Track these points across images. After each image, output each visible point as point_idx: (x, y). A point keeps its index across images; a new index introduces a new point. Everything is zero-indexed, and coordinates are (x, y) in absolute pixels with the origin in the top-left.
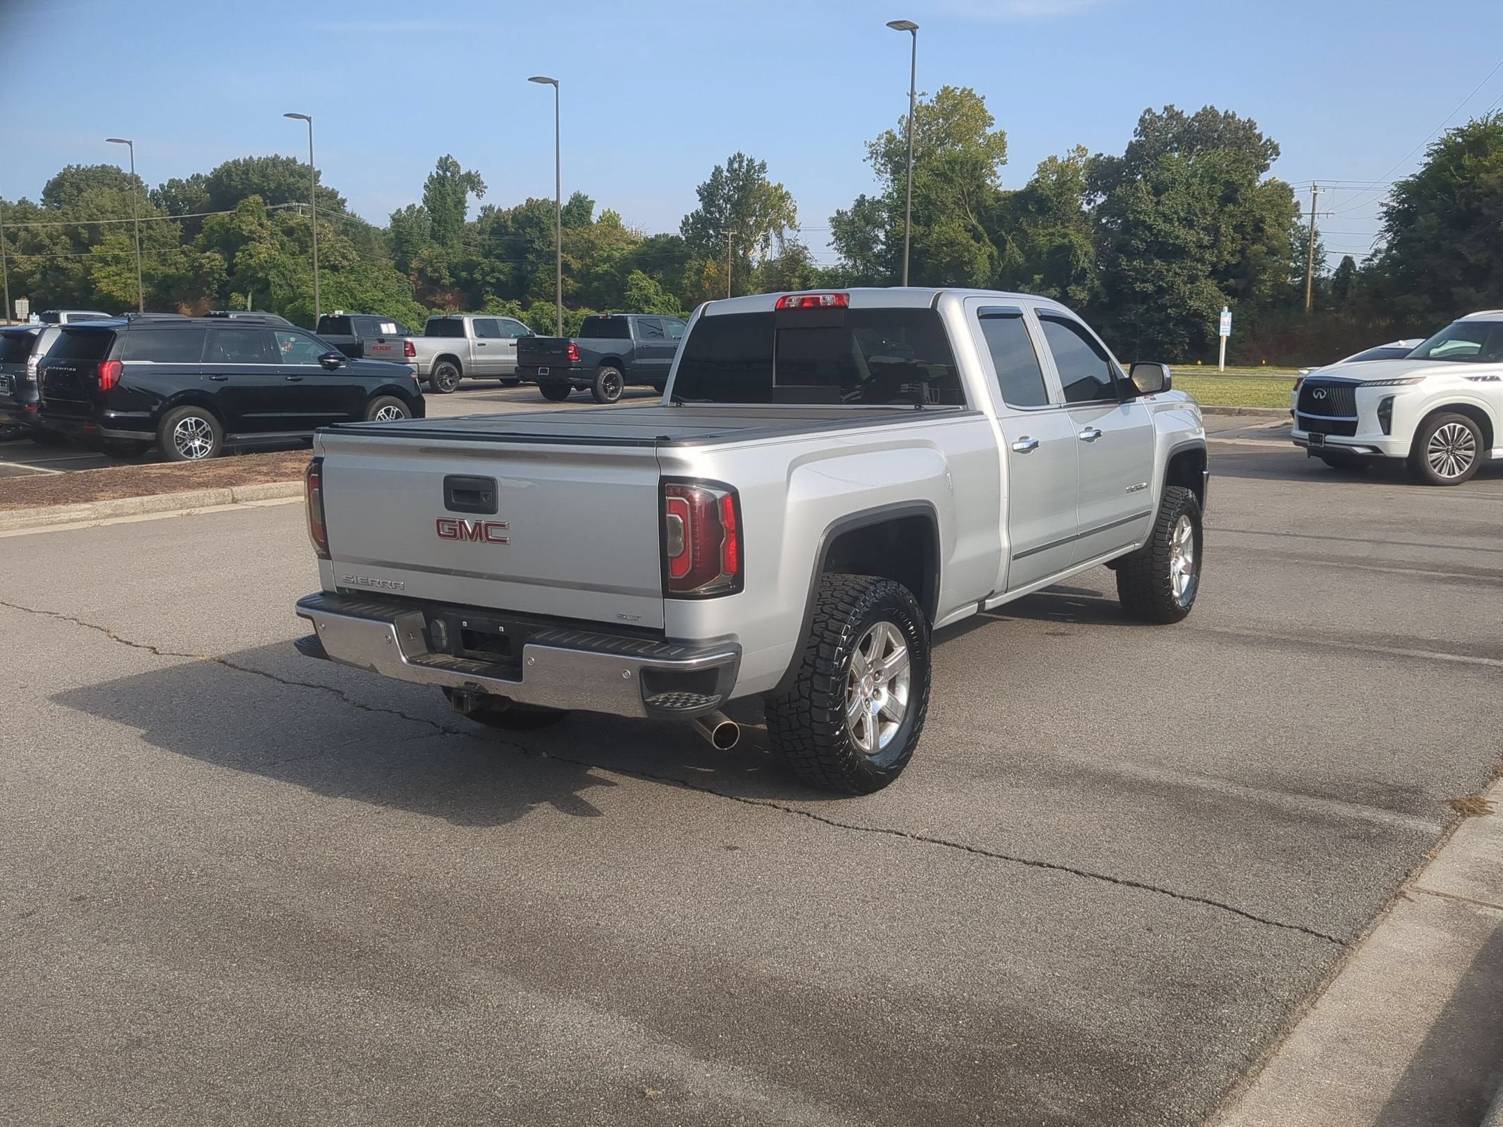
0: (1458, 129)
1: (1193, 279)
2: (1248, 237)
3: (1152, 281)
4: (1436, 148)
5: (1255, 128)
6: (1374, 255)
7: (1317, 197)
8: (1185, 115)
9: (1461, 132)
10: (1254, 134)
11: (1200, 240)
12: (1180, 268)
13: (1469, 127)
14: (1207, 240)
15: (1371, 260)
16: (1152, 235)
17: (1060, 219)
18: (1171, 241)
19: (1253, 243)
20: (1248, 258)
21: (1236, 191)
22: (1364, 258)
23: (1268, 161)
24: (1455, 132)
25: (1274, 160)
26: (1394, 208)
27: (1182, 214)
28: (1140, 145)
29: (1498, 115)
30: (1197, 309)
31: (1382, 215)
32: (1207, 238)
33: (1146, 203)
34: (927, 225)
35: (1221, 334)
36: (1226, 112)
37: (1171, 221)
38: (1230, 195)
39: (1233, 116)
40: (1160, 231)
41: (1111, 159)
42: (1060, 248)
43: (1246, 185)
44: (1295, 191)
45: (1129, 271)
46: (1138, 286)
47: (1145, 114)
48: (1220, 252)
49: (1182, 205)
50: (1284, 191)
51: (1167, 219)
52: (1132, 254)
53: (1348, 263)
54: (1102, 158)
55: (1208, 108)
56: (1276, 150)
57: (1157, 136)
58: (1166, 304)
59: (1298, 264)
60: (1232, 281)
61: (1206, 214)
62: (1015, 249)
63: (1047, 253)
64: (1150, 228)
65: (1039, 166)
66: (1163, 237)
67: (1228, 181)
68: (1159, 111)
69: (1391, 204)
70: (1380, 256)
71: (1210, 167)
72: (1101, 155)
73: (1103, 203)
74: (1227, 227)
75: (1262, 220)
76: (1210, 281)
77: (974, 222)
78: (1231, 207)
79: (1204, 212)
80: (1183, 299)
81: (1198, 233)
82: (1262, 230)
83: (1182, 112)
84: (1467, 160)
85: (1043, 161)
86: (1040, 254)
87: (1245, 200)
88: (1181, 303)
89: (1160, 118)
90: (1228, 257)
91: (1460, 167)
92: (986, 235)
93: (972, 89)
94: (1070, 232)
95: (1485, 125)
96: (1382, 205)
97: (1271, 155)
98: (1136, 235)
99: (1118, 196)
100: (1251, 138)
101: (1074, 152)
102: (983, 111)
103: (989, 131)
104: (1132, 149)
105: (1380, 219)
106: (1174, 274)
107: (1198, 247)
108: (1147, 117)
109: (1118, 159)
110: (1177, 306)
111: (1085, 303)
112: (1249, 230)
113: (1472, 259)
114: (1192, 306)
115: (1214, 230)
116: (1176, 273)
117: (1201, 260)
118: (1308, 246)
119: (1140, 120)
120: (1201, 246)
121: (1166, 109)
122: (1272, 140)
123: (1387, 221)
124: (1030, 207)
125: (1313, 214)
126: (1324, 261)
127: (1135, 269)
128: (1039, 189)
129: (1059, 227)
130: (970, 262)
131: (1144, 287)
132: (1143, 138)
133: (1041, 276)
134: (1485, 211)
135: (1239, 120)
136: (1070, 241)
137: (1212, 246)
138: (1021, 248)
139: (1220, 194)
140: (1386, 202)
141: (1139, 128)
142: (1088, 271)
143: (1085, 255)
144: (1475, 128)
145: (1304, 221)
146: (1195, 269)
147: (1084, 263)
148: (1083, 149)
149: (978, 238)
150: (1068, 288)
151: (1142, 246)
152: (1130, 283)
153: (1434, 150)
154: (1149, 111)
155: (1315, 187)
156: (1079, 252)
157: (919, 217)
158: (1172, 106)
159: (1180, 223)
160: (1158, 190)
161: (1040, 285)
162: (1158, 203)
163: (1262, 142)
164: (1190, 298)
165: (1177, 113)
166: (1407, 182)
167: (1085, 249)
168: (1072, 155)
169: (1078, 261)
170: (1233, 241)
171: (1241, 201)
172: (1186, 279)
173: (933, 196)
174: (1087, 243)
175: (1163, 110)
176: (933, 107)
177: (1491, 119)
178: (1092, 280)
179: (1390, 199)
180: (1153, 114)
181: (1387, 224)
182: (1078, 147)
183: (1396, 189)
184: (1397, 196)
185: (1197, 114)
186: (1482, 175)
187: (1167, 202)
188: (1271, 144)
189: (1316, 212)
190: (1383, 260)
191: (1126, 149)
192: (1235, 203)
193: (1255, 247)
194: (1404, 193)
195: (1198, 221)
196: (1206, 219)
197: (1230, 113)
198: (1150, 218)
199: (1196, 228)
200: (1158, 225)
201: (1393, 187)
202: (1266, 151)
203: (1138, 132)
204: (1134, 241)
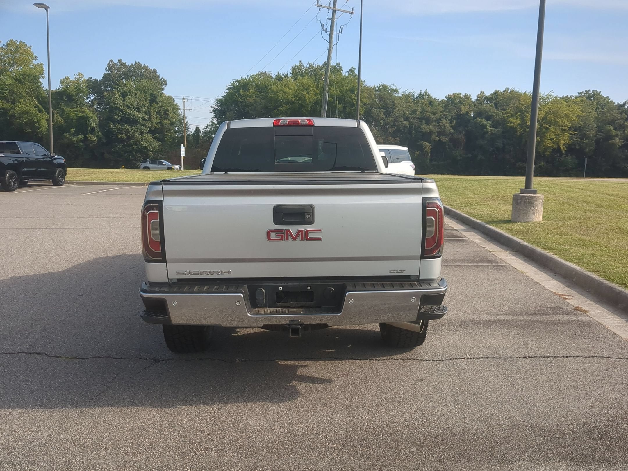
0: (237, 80)
1: (142, 134)
2: (162, 117)
3: (125, 134)
4: (230, 87)
5: (157, 73)
6: (207, 127)
7: (185, 102)
8: (127, 65)
9: (238, 81)
10: (157, 75)
11: (144, 117)
12: (136, 128)
13: (241, 80)
14: (146, 117)
15: (206, 129)
16: (123, 114)
17: (79, 104)
18: (132, 117)
19: (164, 120)
20: (163, 126)
21: (156, 98)
22: (204, 128)
23: (163, 87)
25: (165, 86)
26: (217, 109)
27: (135, 106)
28: (110, 75)
30: (145, 146)
31: (212, 111)
32: (146, 116)
33: (119, 100)
34: (13, 103)
35: (181, 155)
36: (144, 65)
37: (130, 109)
38: (154, 99)
39: (147, 67)
40: (126, 112)
41: (96, 80)
42: (81, 118)
43: (160, 95)
44: (175, 100)
45: (114, 129)
46: (119, 136)
47: (110, 62)
48: (152, 123)
49: (135, 102)
50: (170, 99)
51: (129, 108)
52: (115, 122)
53: (197, 130)
54: (92, 79)
55: (137, 62)
56: (165, 81)
57: (117, 72)
58: (132, 144)
59: (179, 129)
60: (157, 135)
62: (59, 117)
63: (76, 119)
64: (122, 111)
65: (61, 80)
66: (128, 115)
67: (152, 93)
68: (116, 62)
69: (215, 107)
70: (210, 127)
71: (144, 87)
73: (93, 99)
74: (154, 112)
75: (167, 110)
76: (149, 134)
77: (37, 103)
78: (154, 104)
79: (144, 105)
80: (138, 141)
81: (143, 114)
82: (167, 114)
83: (126, 63)
84: (242, 92)
85: (63, 78)
86: (72, 119)
87: (160, 102)
88: (138, 143)
89: (116, 64)
90: (155, 125)
91: (239, 95)
92: (43, 110)
93: (25, 42)
94: (86, 111)
95: (247, 79)
96: (212, 107)
97: (164, 84)
98: (116, 114)
99: (106, 96)
100: (156, 77)
101: (77, 75)
102: (31, 53)
103: (35, 62)
104: (105, 76)
105: (211, 113)
106: (134, 131)
107: (143, 120)
108: (111, 63)
109: (100, 80)
110: (135, 144)
111: (96, 142)
112: (162, 114)
114: (143, 145)
115: (149, 113)
116: (135, 131)
117: (144, 125)
118: (182, 121)
119: (108, 64)
121: (119, 61)
122: (164, 78)
123: (214, 113)
124: (64, 98)
125: (184, 109)
126: (189, 128)
127: (117, 128)
128: (68, 90)
129: (79, 108)
130: (38, 122)
131: (122, 136)
132: (110, 72)
133: (74, 129)
134: (251, 112)
135: (150, 69)
136: (87, 115)
138: (62, 116)
139: (149, 98)
140: (213, 106)
141: (108, 68)
142: (96, 128)
143: (94, 121)
144: (243, 80)
145: (181, 112)
146: (142, 129)
147: (94, 125)
148: (82, 75)
149: (40, 111)
150: (87, 135)
151: (119, 119)
152: (115, 134)
153: (230, 88)
154: (111, 61)
155: (184, 98)
156: (91, 119)
157: (9, 99)
158: (121, 60)
159: (135, 109)
160: (124, 95)
161: (74, 134)
162: (124, 101)
163: (160, 79)
164: (142, 141)
165: (124, 63)
166: (220, 99)
167: (94, 119)
168: (77, 77)
169: (91, 124)
170: (157, 118)
171: (158, 102)
172: (139, 133)
173: (15, 90)
174: (94, 116)
176: (5, 49)
178: (98, 132)
179: (215, 105)
180: (113, 62)
181: (214, 115)
182: (79, 74)
183: (216, 101)
184: (217, 104)
185: (132, 64)
186: (248, 98)
187: (128, 100)
188: (164, 80)
189: (185, 108)
190: (211, 129)
191: (102, 77)
192: (156, 102)
193: (165, 121)
194: (219, 103)
195: (142, 109)
196: (145, 108)
197: (146, 65)
198: (122, 107)
199: (141, 112)
200: (125, 110)
201: (215, 100)
202: (162, 82)
203: (107, 69)
204: (115, 116)
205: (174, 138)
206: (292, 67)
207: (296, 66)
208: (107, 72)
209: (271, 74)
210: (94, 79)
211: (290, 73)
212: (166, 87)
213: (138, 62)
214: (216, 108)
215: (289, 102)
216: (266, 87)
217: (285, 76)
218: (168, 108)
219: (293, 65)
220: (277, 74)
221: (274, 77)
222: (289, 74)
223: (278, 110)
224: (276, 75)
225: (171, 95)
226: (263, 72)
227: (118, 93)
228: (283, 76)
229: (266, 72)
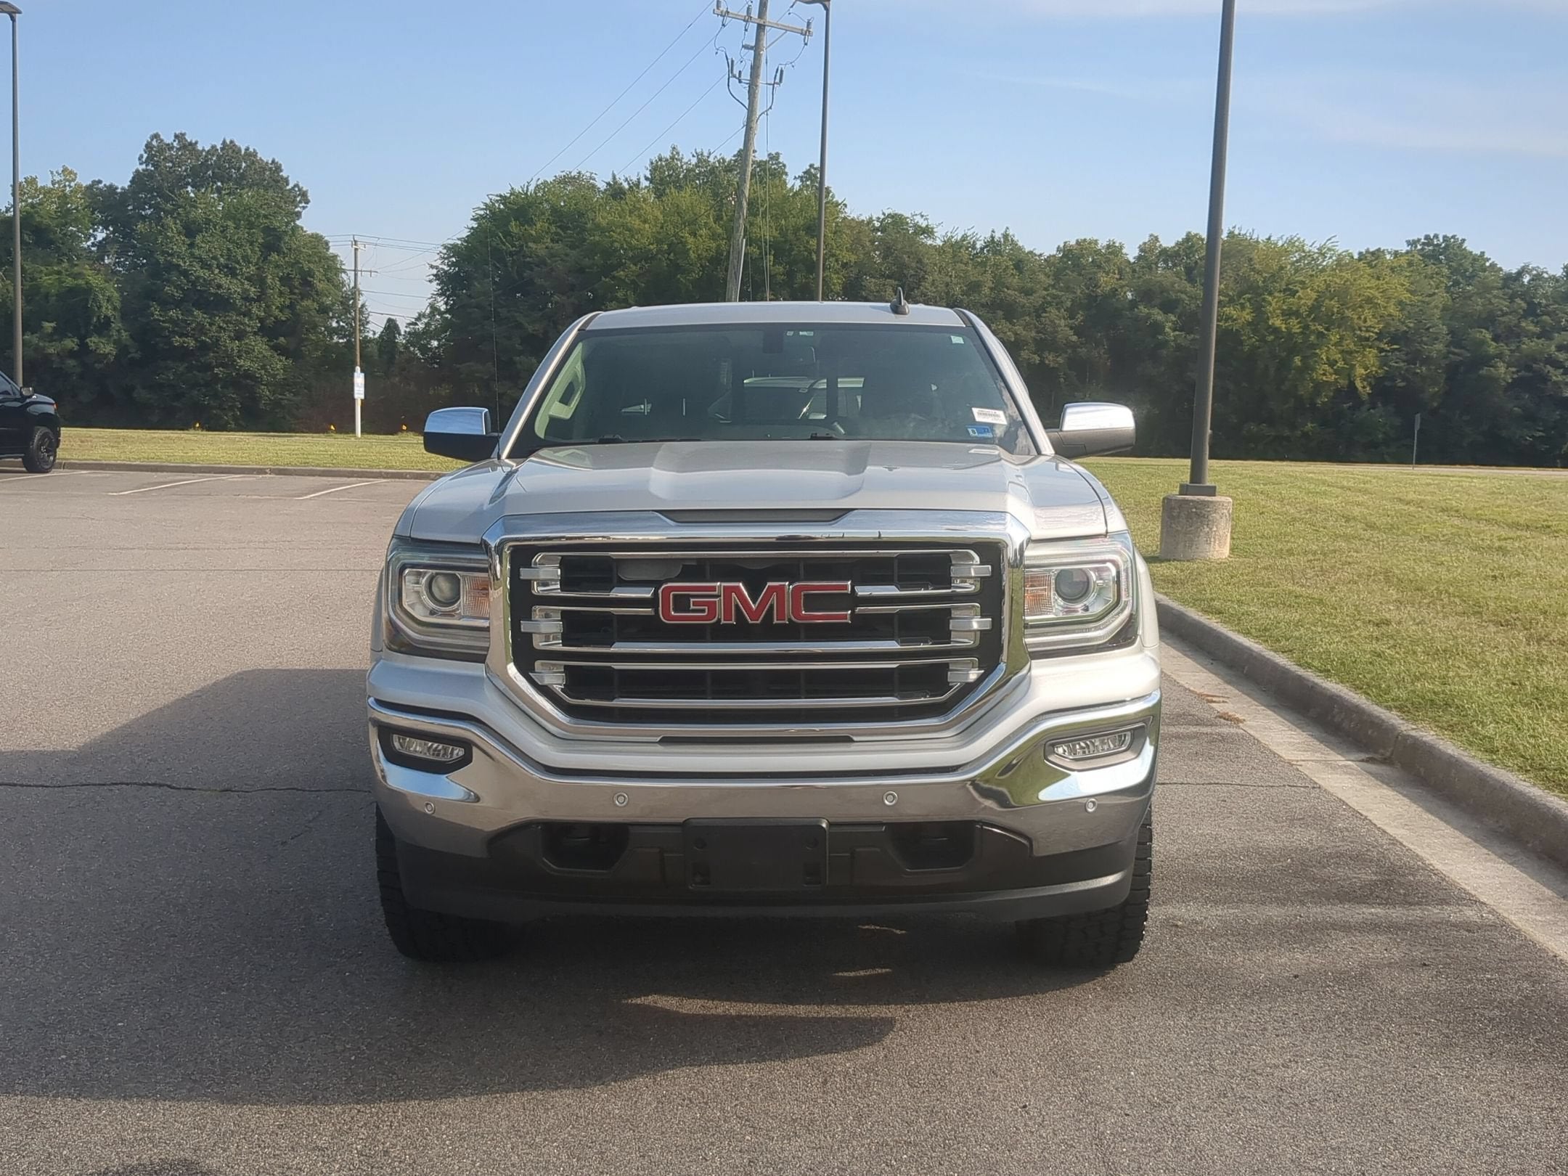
0: (501, 196)
1: (239, 336)
2: (297, 291)
3: (193, 336)
4: (482, 212)
5: (281, 171)
6: (418, 319)
7: (359, 252)
8: (199, 147)
9: (503, 199)
10: (282, 177)
11: (245, 291)
12: (223, 321)
13: (511, 194)
14: (253, 292)
15: (416, 324)
16: (188, 281)
17: (66, 254)
18: (213, 291)
19: (302, 299)
20: (299, 315)
21: (279, 239)
22: (408, 322)
23: (298, 209)
24: (499, 198)
25: (304, 208)
26: (445, 272)
27: (222, 260)
28: (149, 175)
29: (537, 186)
30: (249, 370)
31: (432, 277)
32: (253, 289)
33: (179, 244)
35: (356, 396)
36: (247, 149)
37: (209, 267)
38: (273, 242)
39: (255, 154)
40: (198, 278)
41: (112, 189)
42: (72, 291)
43: (290, 232)
44: (330, 244)
45: (163, 322)
46: (177, 341)
47: (152, 140)
48: (268, 306)
49: (222, 250)
50: (318, 242)
51: (205, 265)
52: (166, 303)
53: (391, 326)
54: (101, 186)
55: (228, 142)
56: (304, 195)
57: (170, 167)
58: (211, 363)
59: (341, 324)
60: (282, 339)
61: (249, 262)
63: (57, 295)
64: (185, 273)
65: (13, 187)
66: (202, 285)
67: (268, 227)
68: (168, 139)
69: (441, 266)
70: (425, 320)
71: (245, 210)
72: (100, 182)
73: (104, 239)
74: (273, 279)
75: (310, 273)
76: (258, 338)
78: (274, 256)
79: (246, 259)
80: (230, 356)
81: (242, 284)
82: (310, 284)
83: (196, 143)
84: (514, 227)
86: (47, 296)
87: (290, 250)
88: (229, 363)
89: (170, 147)
90: (277, 312)
91: (507, 234)
94: (85, 272)
95: (526, 194)
96: (432, 267)
97: (300, 202)
98: (168, 281)
99: (141, 232)
100: (279, 181)
101: (59, 174)
104: (138, 178)
105: (430, 281)
106: (218, 327)
107: (243, 298)
108: (154, 143)
109: (123, 188)
110: (223, 365)
111: (112, 359)
112: (297, 283)
113: (530, 329)
114: (241, 366)
115: (260, 281)
116: (220, 327)
117: (247, 314)
118: (349, 303)
119: (146, 146)
120: (246, 298)
121: (176, 136)
122: (301, 186)
123: (438, 284)
124: (25, 237)
125: (355, 270)
126: (368, 322)
127: (171, 320)
128: (35, 216)
129: (65, 265)
131: (184, 342)
132: (150, 167)
133: (53, 324)
134: (538, 281)
135: (261, 159)
136: (87, 283)
137: (259, 299)
139: (260, 241)
140: (434, 264)
141: (145, 156)
142: (112, 320)
143: (108, 301)
144: (517, 196)
145: (348, 278)
146: (242, 324)
147: (107, 310)
148: (71, 172)
150: (88, 340)
151: (178, 294)
152: (166, 336)
153: (481, 215)
154: (156, 136)
155: (355, 241)
156: (100, 296)
158: (183, 135)
159: (220, 270)
160: (190, 230)
161: (51, 335)
162: (191, 245)
163: (288, 188)
164: (240, 357)
165: (191, 144)
166: (455, 246)
167: (108, 294)
168: (57, 178)
169: (100, 307)
170: (281, 294)
171: (286, 251)
172: (232, 334)
174: (109, 286)
175: (173, 138)
177: (532, 188)
178: (118, 331)
179: (440, 262)
180: (162, 141)
181: (439, 287)
182: (65, 170)
183: (445, 251)
184: (445, 259)
185: (214, 147)
186: (530, 244)
187: (203, 245)
188: (299, 190)
189: (359, 268)
190: (428, 324)
191: (130, 178)
192: (279, 252)
193: (305, 303)
194: (453, 256)
195: (241, 269)
196: (249, 268)
197: (251, 150)
198: (185, 263)
199: (239, 277)
200: (195, 271)
201: (441, 249)
202: (295, 197)
203: (144, 160)
204: (167, 288)
205: (329, 349)
206: (652, 163)
207: (660, 160)
208: (144, 166)
209: (594, 179)
210: (108, 184)
211: (647, 179)
212: (307, 209)
213: (231, 142)
214: (443, 269)
215: (643, 256)
216: (581, 215)
217: (631, 187)
218: (312, 266)
219: (655, 158)
220: (610, 180)
221: (602, 189)
222: (642, 180)
223: (614, 278)
224: (608, 184)
225: (320, 233)
226: (573, 174)
227: (175, 224)
228: (626, 186)
229: (579, 173)
